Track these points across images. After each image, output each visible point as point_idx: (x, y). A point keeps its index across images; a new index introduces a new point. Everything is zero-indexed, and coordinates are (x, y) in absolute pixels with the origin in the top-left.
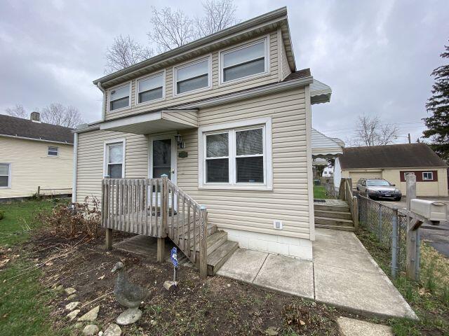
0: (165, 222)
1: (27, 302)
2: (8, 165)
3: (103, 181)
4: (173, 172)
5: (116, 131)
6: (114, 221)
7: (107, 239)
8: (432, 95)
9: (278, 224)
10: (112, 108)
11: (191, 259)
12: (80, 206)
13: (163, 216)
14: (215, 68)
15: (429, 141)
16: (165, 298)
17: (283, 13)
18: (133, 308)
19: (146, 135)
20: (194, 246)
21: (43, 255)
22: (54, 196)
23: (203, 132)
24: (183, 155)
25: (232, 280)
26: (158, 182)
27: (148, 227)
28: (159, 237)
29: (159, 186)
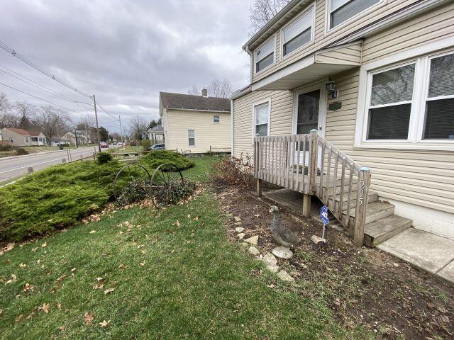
0: (312, 179)
1: (214, 219)
2: (193, 130)
3: (255, 139)
4: (321, 129)
5: (266, 90)
6: (263, 174)
7: (258, 188)
10: (258, 70)
11: (342, 223)
12: (238, 160)
13: (311, 173)
16: (314, 250)
18: (286, 247)
19: (291, 90)
20: (348, 210)
21: (219, 192)
22: (219, 153)
23: (368, 71)
24: (335, 107)
25: (401, 261)
26: (306, 138)
27: (294, 183)
28: (306, 193)
29: (307, 143)
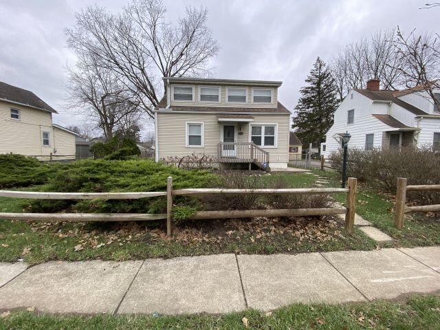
14: (249, 95)
15: (295, 130)
17: (281, 83)
23: (251, 125)
24: (241, 134)
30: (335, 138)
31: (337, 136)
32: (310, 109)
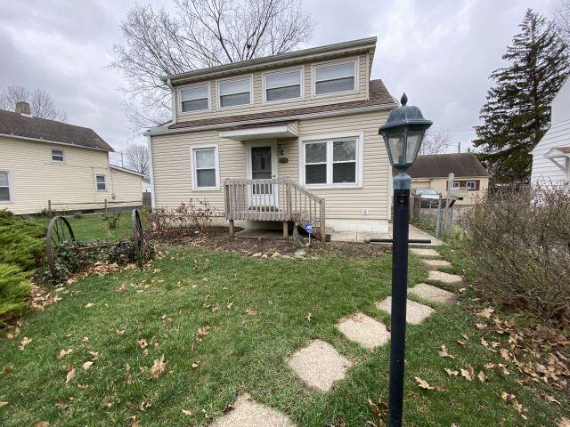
2: (6, 173)
3: (225, 182)
4: (274, 176)
8: (486, 102)
9: (365, 211)
10: (183, 109)
14: (308, 80)
15: (480, 150)
17: (373, 42)
19: (243, 142)
23: (303, 141)
24: (283, 161)
27: (276, 215)
30: (551, 159)
31: (556, 153)
32: (514, 109)
